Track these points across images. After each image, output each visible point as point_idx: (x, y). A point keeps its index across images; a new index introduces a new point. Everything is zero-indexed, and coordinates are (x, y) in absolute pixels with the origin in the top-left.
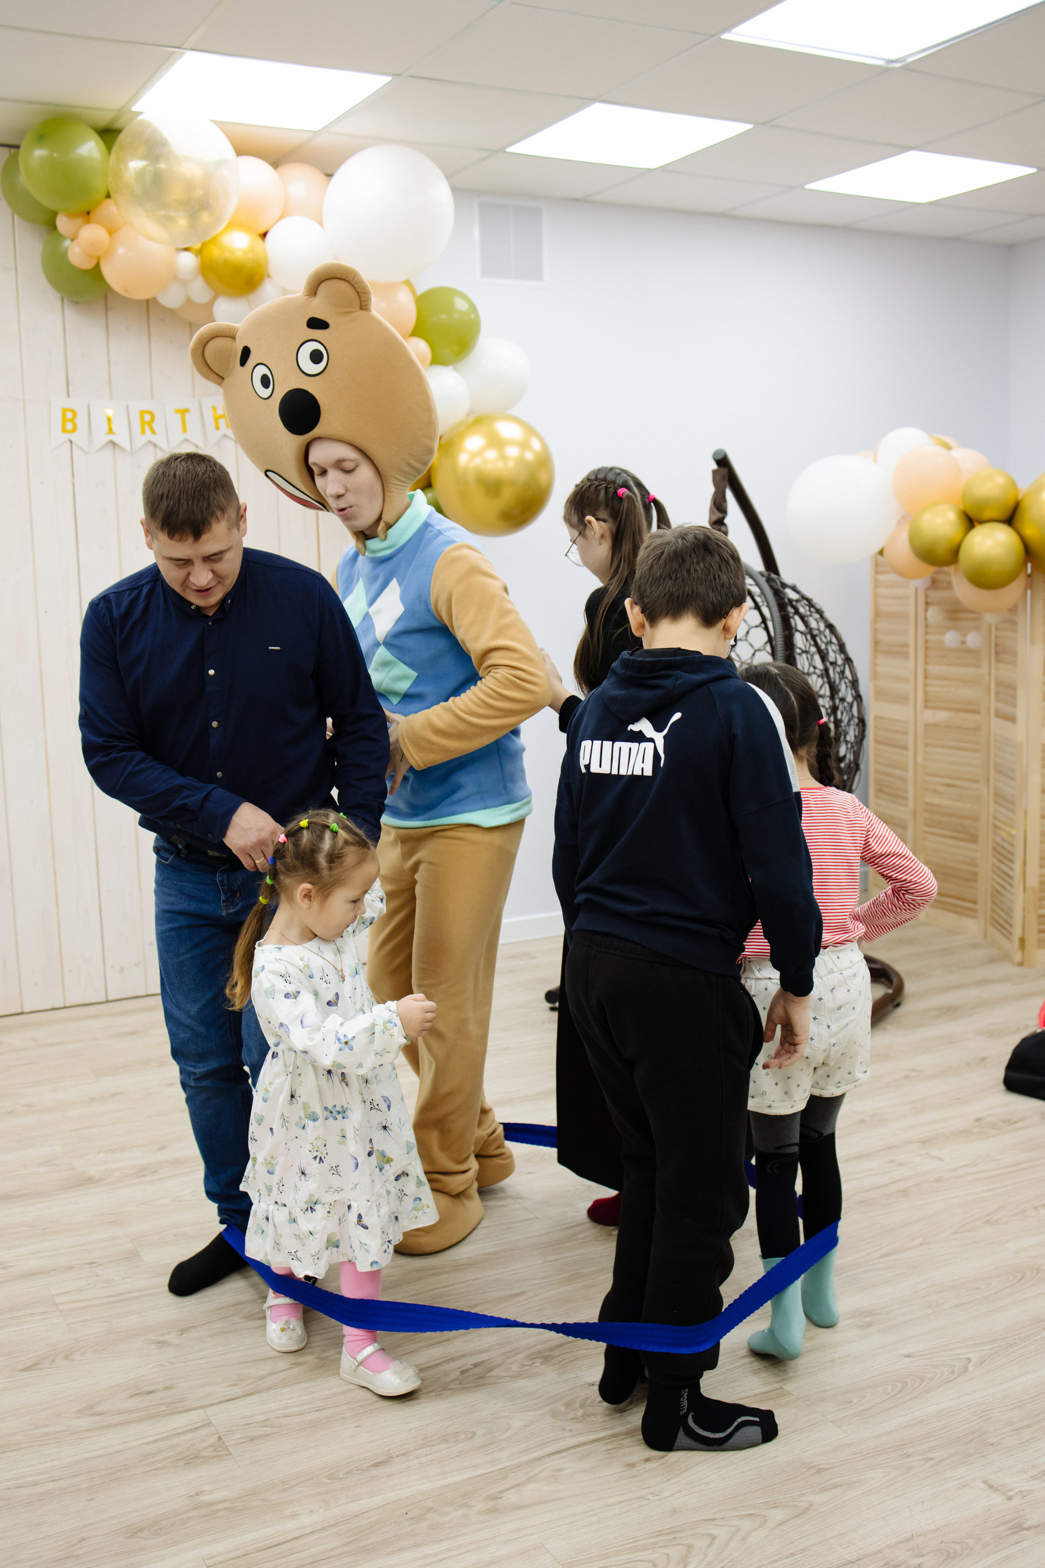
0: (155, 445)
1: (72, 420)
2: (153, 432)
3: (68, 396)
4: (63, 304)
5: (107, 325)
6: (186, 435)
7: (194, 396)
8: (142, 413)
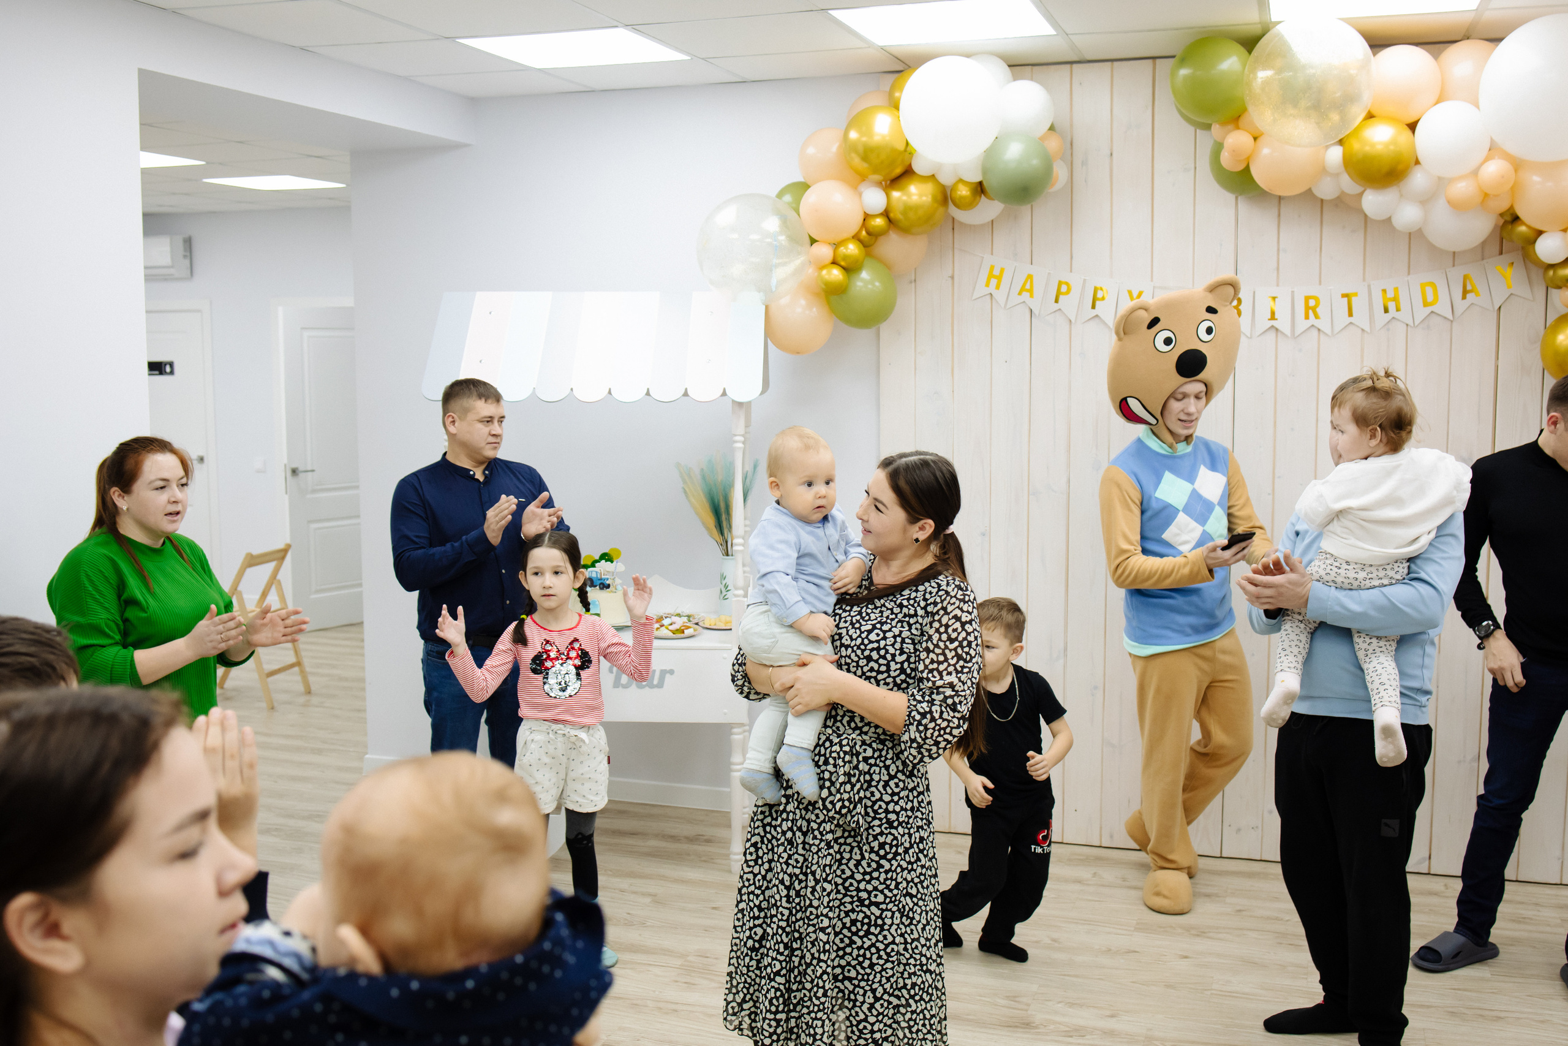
0: (1319, 330)
2: (1317, 317)
4: (1237, 198)
5: (1279, 215)
6: (1351, 319)
7: (1364, 280)
8: (1307, 299)
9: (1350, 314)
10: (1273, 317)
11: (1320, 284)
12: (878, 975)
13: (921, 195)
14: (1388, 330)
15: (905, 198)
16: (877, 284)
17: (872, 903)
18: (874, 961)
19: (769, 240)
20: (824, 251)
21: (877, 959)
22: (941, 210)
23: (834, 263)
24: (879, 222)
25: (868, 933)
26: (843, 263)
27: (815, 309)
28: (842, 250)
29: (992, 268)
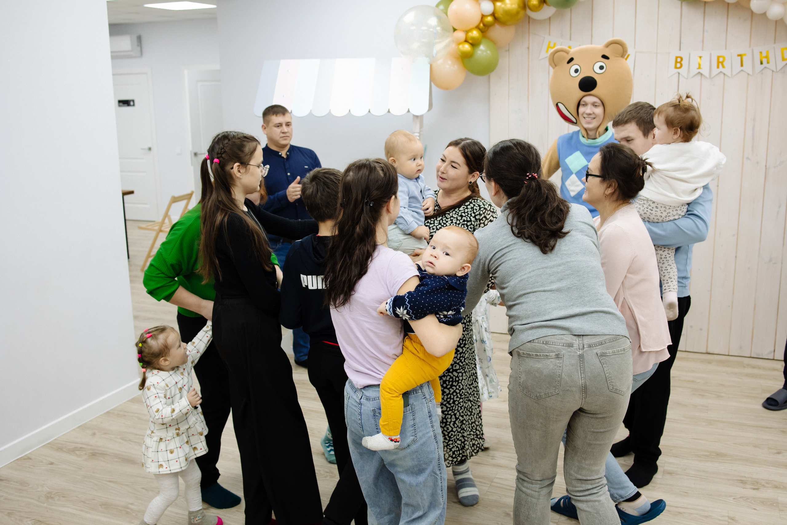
0: (724, 74)
1: (680, 62)
2: (723, 67)
3: (680, 50)
4: (682, 3)
5: (704, 12)
6: (742, 68)
7: (750, 46)
8: (718, 57)
9: (742, 65)
10: (699, 68)
11: (726, 49)
12: (457, 406)
13: (511, 4)
14: (762, 74)
15: (503, 6)
16: (489, 52)
17: (454, 370)
18: (455, 399)
19: (431, 30)
20: (461, 35)
21: (457, 398)
22: (522, 12)
23: (466, 41)
24: (490, 19)
25: (452, 385)
26: (470, 41)
27: (456, 66)
28: (470, 34)
29: (549, 43)
